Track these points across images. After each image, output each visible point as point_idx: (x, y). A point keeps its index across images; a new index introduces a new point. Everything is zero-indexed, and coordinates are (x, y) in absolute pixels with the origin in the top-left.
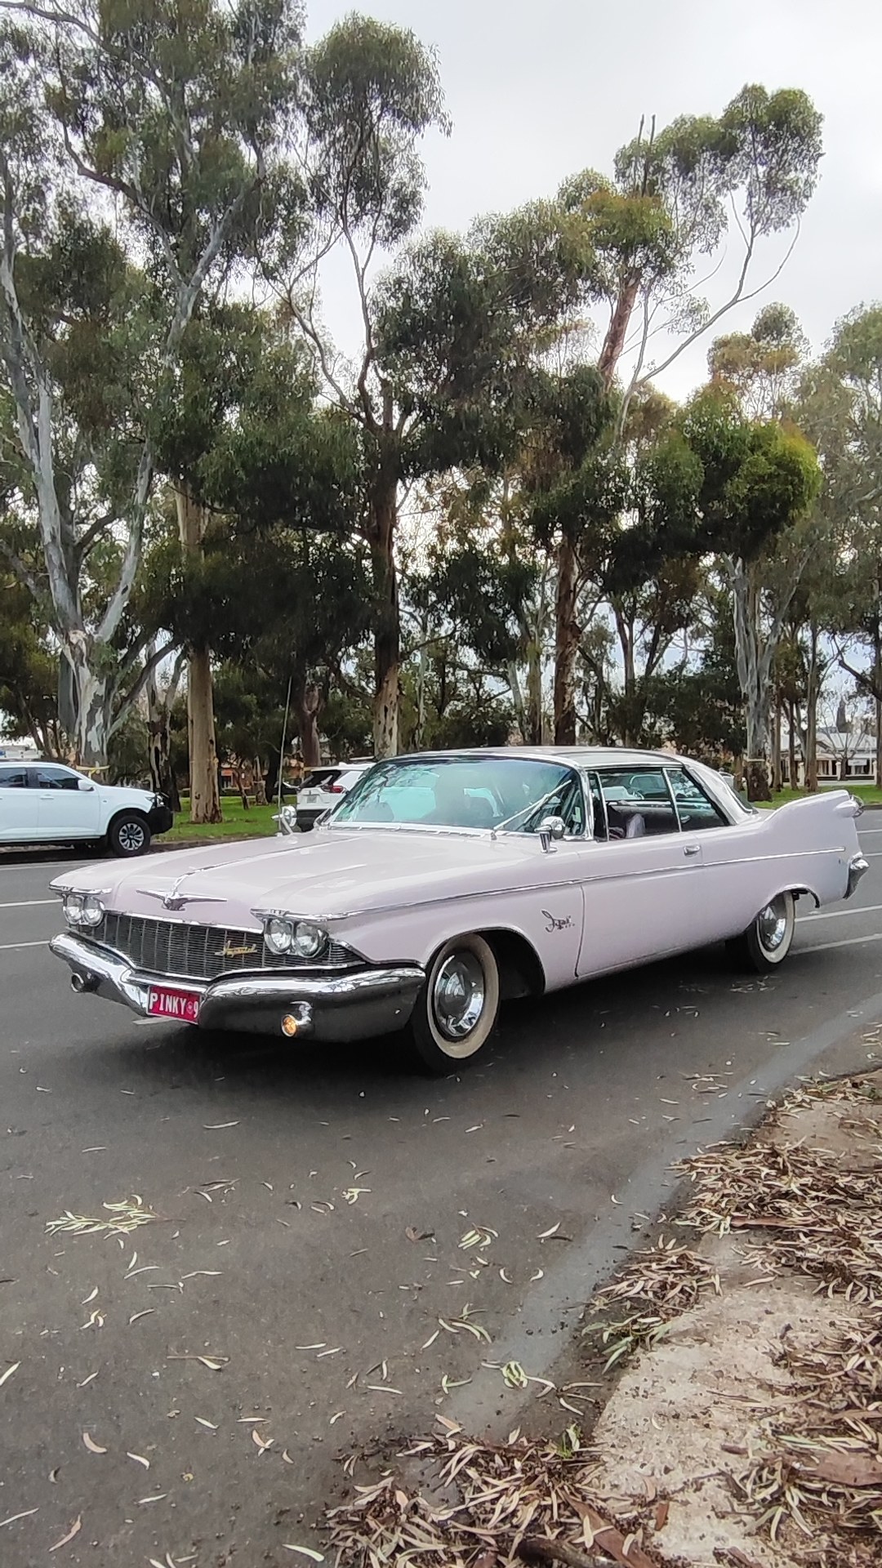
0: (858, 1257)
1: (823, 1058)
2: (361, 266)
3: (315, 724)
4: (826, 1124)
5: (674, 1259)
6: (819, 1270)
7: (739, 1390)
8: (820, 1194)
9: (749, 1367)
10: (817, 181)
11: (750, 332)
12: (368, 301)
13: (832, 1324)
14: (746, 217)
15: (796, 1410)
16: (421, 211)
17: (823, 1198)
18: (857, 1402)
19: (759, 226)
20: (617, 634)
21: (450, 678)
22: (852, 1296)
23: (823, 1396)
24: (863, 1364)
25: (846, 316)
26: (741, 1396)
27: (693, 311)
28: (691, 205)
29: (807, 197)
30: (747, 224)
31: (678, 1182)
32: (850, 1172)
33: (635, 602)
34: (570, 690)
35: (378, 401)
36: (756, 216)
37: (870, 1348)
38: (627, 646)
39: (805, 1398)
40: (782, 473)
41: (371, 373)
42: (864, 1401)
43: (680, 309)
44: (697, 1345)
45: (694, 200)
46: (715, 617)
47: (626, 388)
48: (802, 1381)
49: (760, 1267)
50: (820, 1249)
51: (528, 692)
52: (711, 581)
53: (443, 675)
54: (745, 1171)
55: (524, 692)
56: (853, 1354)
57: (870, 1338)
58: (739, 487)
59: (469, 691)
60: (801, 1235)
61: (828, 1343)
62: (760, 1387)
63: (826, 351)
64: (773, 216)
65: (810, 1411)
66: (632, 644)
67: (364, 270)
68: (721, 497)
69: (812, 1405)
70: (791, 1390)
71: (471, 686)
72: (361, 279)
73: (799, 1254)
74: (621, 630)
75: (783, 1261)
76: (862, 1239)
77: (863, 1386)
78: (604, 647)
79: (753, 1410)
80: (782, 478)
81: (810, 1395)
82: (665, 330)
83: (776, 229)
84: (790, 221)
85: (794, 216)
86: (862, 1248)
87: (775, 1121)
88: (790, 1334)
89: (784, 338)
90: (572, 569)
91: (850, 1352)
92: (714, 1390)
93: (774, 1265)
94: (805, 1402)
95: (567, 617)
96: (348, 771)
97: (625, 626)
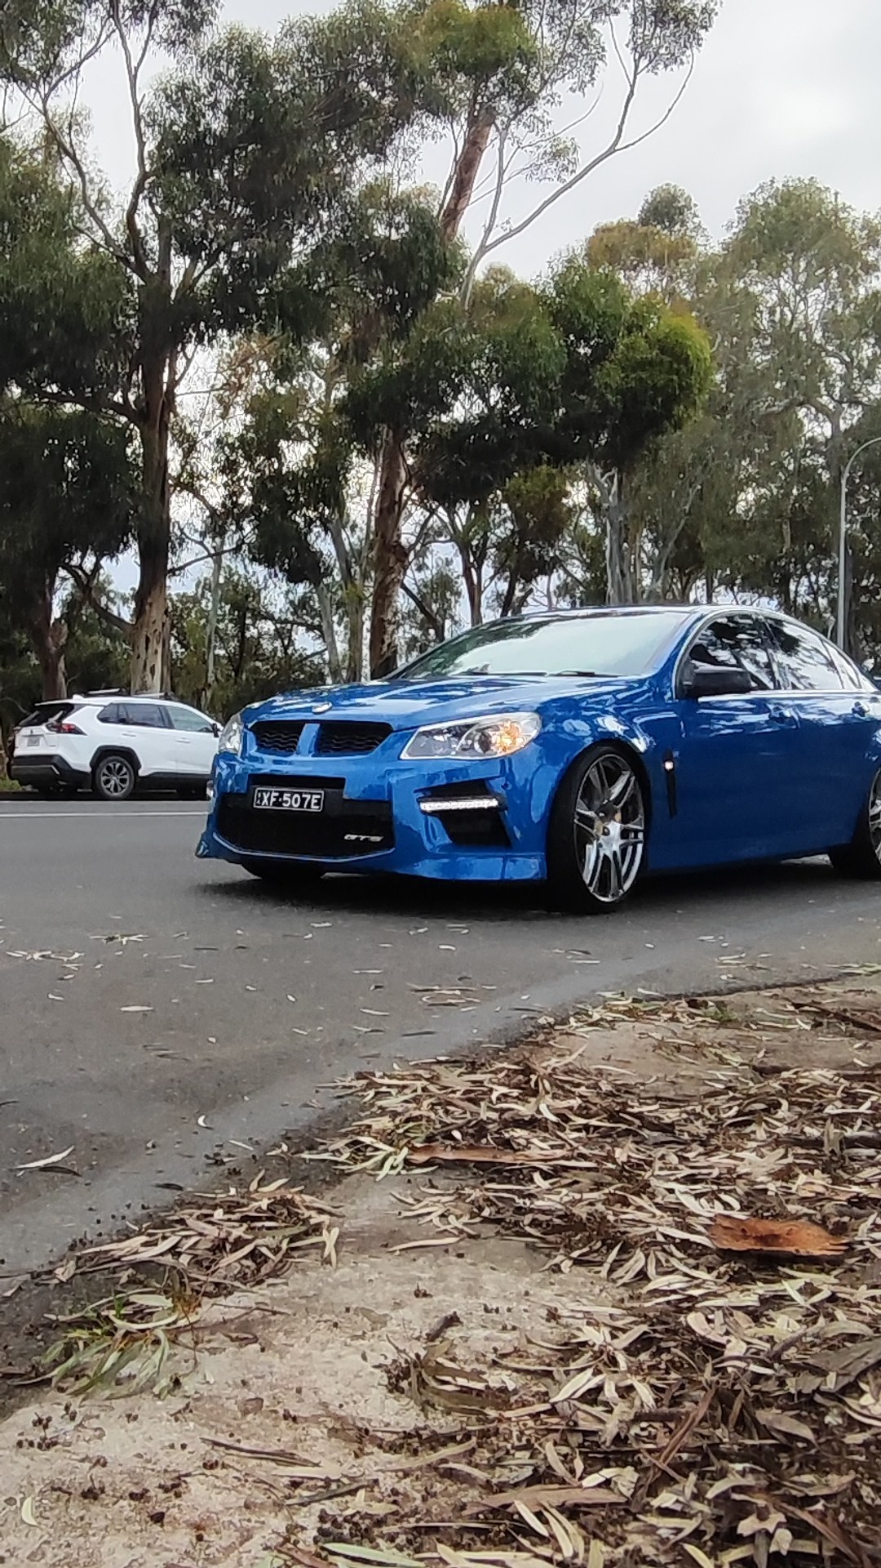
0: (640, 1208)
1: (649, 978)
2: (134, 64)
3: (62, 665)
4: (634, 1046)
5: (264, 1204)
6: (556, 1229)
7: (283, 1437)
8: (594, 1122)
9: (331, 1392)
10: (717, 9)
11: (637, 218)
12: (142, 111)
13: (553, 1315)
14: (629, 50)
15: (405, 1485)
16: (218, 11)
17: (597, 1128)
18: (560, 1470)
19: (643, 63)
20: (463, 580)
21: (252, 632)
22: (611, 1271)
23: (484, 1455)
24: (599, 1389)
25: (753, 194)
26: (282, 1453)
27: (557, 155)
28: (560, 32)
29: (706, 28)
30: (628, 57)
31: (337, 1102)
32: (658, 1099)
33: (485, 538)
34: (390, 628)
35: (154, 244)
36: (641, 49)
37: (621, 1358)
38: (475, 592)
39: (434, 1457)
40: (667, 359)
41: (144, 207)
42: (579, 1465)
43: (542, 150)
44: (231, 1348)
45: (563, 27)
46: (588, 567)
47: (474, 253)
48: (442, 1423)
49: (436, 1221)
50: (566, 1195)
51: (346, 646)
52: (583, 523)
53: (243, 628)
54: (467, 1092)
55: (342, 647)
56: (582, 1370)
57: (625, 1340)
58: (609, 376)
59: (275, 649)
60: (537, 1176)
61: (533, 1350)
62: (333, 1432)
63: (730, 235)
64: (662, 51)
65: (438, 1487)
66: (480, 593)
67: (136, 69)
68: (586, 388)
69: (450, 1474)
70: (408, 1442)
71: (278, 644)
72: (133, 79)
73: (520, 1202)
74: (467, 574)
75: (486, 1213)
76: (654, 1182)
77: (586, 1433)
78: (449, 601)
79: (295, 1485)
80: (667, 366)
81: (451, 1450)
82: (522, 176)
83: (666, 66)
84: (684, 58)
85: (688, 52)
86: (652, 1196)
87: (547, 1040)
88: (452, 1333)
89: (677, 227)
90: (399, 473)
91: (573, 1366)
92: (223, 1439)
93: (466, 1219)
94: (432, 1467)
95: (389, 536)
96: (81, 706)
97: (473, 570)
